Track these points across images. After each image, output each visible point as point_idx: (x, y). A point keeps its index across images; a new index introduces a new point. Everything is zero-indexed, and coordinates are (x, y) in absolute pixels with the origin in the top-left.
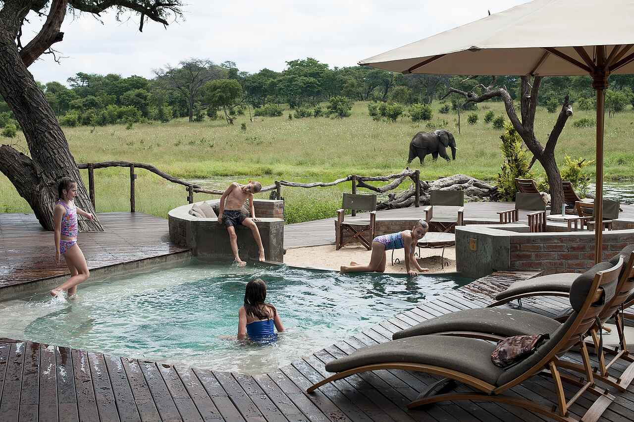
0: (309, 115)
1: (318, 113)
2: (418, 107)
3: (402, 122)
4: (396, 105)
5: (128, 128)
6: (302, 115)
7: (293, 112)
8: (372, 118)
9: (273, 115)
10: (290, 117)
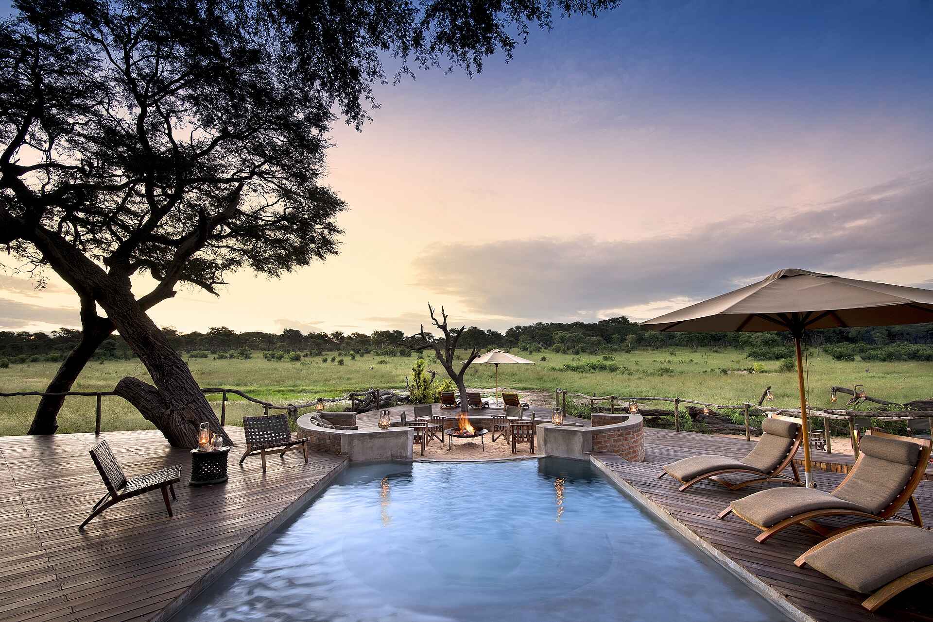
0: (226, 357)
1: (232, 356)
2: (293, 354)
3: (284, 362)
4: (281, 353)
5: (101, 364)
6: (221, 357)
7: (216, 356)
8: (266, 360)
9: (202, 357)
10: (214, 358)
